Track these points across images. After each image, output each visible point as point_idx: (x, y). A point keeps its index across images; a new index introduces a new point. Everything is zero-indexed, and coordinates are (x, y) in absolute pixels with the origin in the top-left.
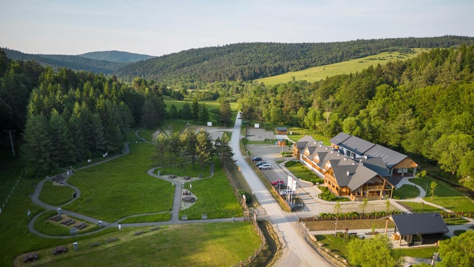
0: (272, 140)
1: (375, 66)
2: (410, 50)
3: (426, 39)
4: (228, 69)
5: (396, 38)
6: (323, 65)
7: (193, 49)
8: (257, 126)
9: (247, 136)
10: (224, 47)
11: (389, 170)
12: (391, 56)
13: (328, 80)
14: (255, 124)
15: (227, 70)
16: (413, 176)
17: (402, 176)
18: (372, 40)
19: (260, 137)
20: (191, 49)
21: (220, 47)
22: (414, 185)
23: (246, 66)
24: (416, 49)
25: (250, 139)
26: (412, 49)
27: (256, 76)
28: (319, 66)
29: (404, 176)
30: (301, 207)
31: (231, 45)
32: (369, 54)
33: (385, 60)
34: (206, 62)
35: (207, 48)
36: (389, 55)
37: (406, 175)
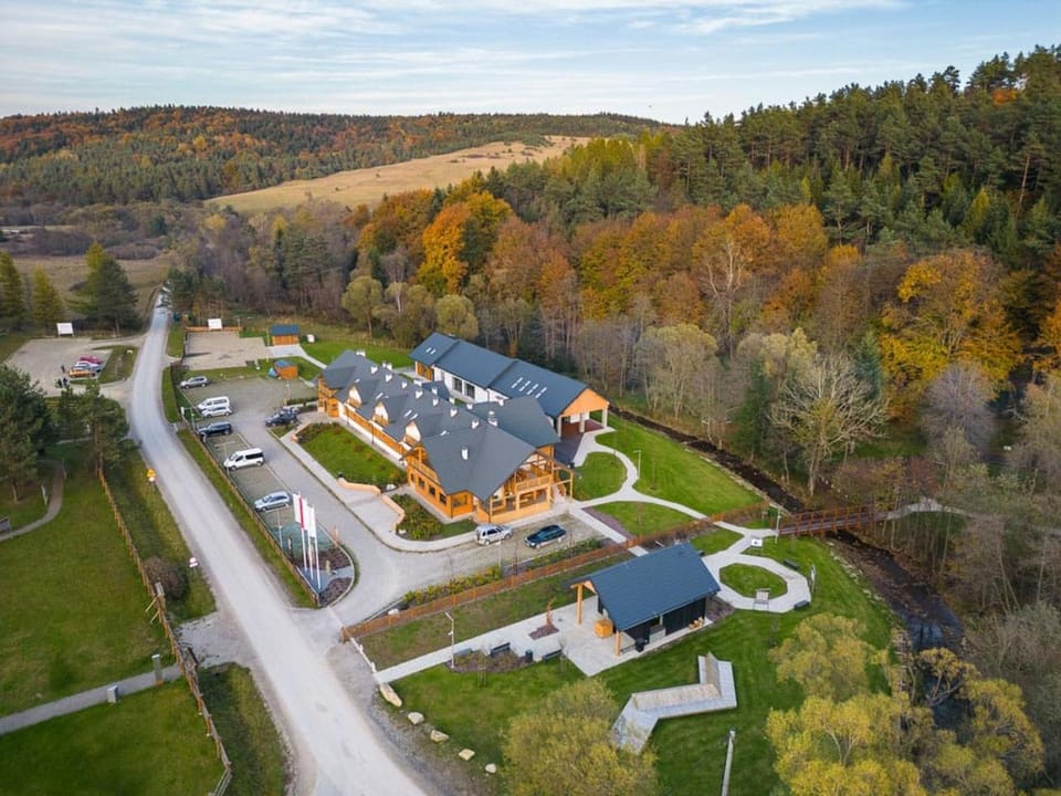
0: (260, 361)
1: (486, 172)
2: (544, 139)
3: (569, 118)
4: (130, 170)
5: (514, 113)
6: (373, 165)
7: (19, 117)
8: (215, 324)
9: (185, 356)
10: (114, 116)
11: (552, 421)
12: (510, 151)
13: (389, 203)
14: (210, 321)
15: (128, 174)
16: (602, 428)
17: (582, 430)
18: (468, 116)
19: (226, 356)
20: (14, 117)
21: (103, 114)
22: (610, 451)
23: (180, 164)
24: (554, 139)
25: (194, 364)
26: (547, 137)
27: (213, 190)
28: (366, 167)
29: (586, 430)
30: (348, 580)
31: (134, 112)
32: (467, 143)
33: (498, 158)
34: (64, 153)
35: (65, 115)
36: (506, 148)
37: (589, 428)
